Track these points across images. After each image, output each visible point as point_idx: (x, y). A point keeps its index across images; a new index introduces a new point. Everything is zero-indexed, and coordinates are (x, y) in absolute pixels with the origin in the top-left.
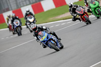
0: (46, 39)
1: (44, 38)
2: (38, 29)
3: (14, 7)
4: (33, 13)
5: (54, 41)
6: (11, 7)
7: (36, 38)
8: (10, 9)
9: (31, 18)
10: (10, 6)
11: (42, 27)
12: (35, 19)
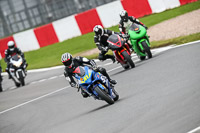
0: (90, 81)
1: (87, 78)
2: (73, 63)
5: (104, 84)
7: (68, 79)
9: (17, 60)
11: (81, 58)
12: (24, 61)
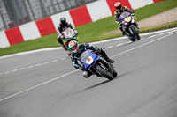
3: (39, 15)
4: (73, 26)
6: (34, 15)
8: (32, 18)
10: (31, 14)
